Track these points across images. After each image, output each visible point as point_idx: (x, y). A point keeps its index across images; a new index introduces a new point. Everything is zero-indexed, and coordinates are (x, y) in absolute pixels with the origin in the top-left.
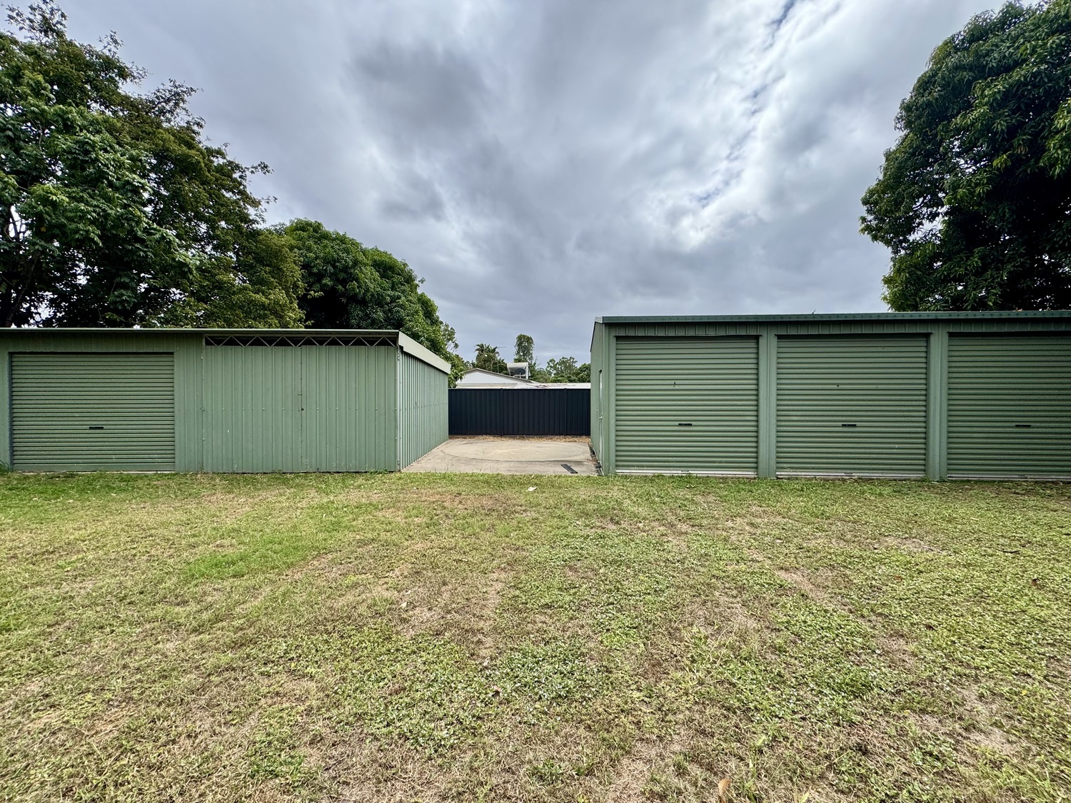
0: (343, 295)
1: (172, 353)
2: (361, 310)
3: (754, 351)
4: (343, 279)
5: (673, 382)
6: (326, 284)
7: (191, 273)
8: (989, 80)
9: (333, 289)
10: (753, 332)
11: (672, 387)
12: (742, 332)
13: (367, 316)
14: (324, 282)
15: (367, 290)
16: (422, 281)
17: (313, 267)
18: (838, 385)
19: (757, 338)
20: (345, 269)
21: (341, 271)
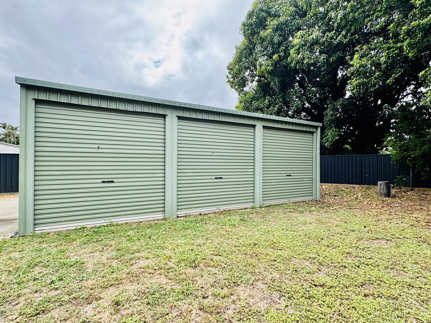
3: (163, 126)
5: (97, 146)
8: (272, 18)
10: (161, 111)
11: (96, 150)
12: (154, 110)
18: (213, 152)
19: (164, 116)
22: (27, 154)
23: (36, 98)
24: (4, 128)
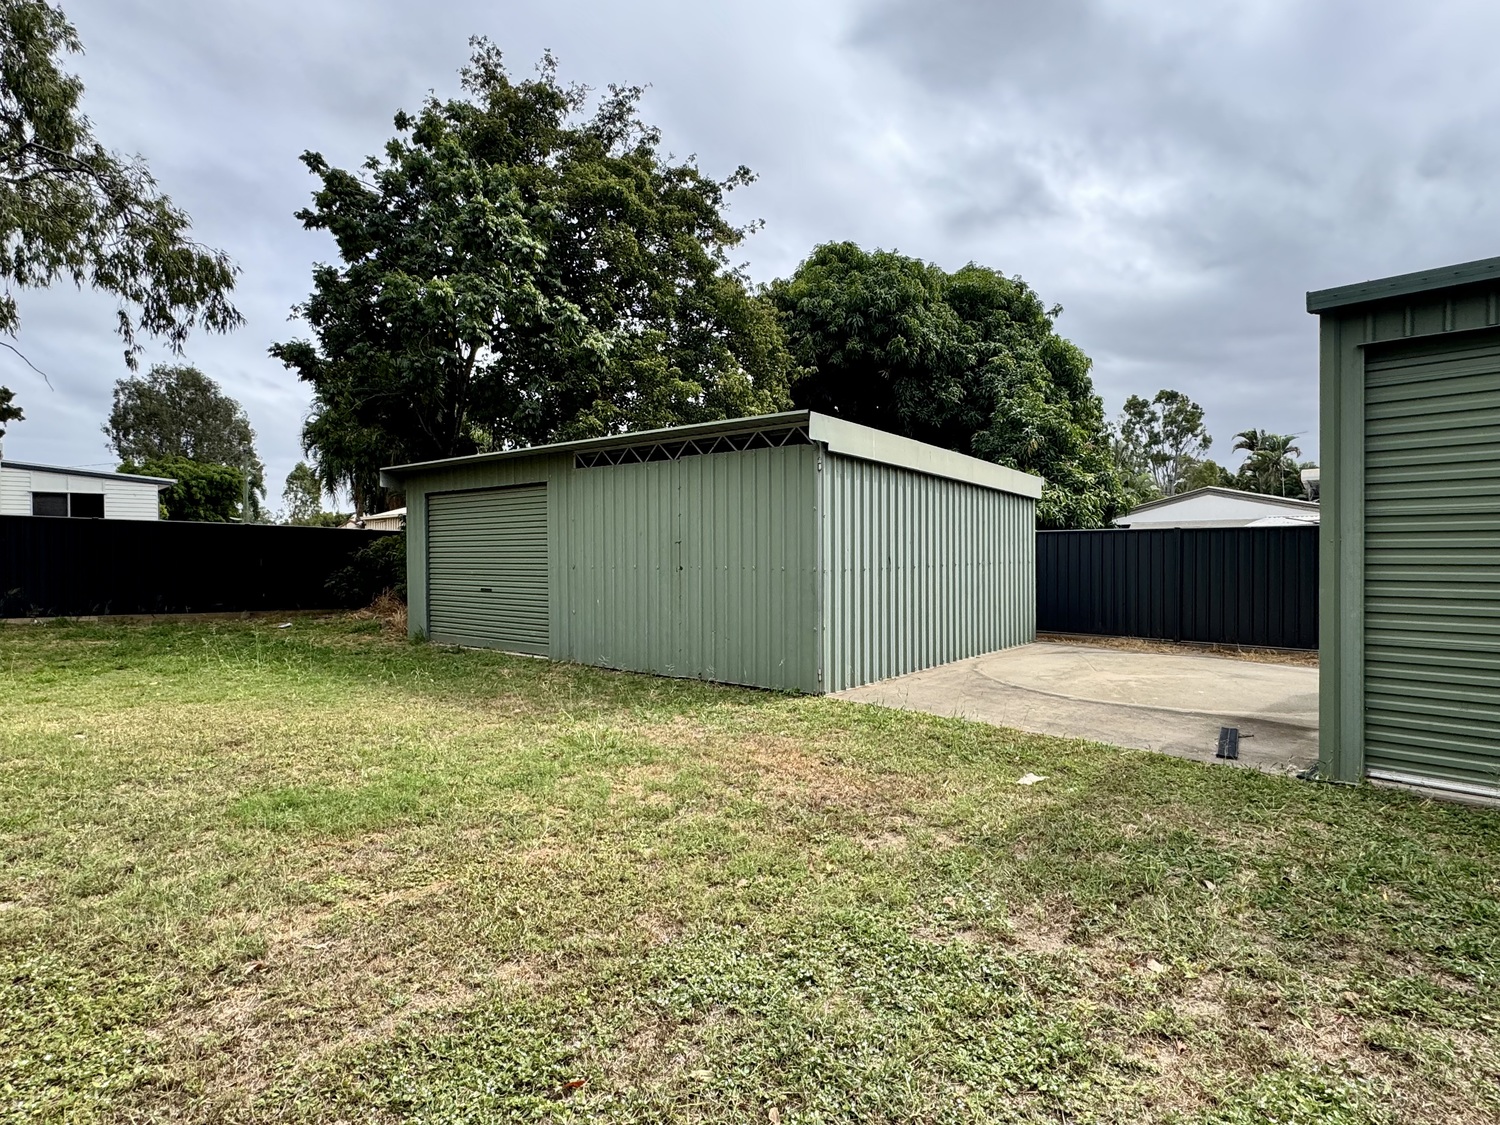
0: (883, 364)
1: (545, 484)
2: (919, 387)
4: (883, 334)
6: (853, 351)
7: (603, 363)
9: (866, 355)
13: (931, 396)
14: (849, 346)
15: (927, 348)
16: (1056, 312)
17: (830, 323)
20: (886, 315)
21: (878, 321)
22: (1344, 528)
23: (1370, 341)
24: (1251, 446)
